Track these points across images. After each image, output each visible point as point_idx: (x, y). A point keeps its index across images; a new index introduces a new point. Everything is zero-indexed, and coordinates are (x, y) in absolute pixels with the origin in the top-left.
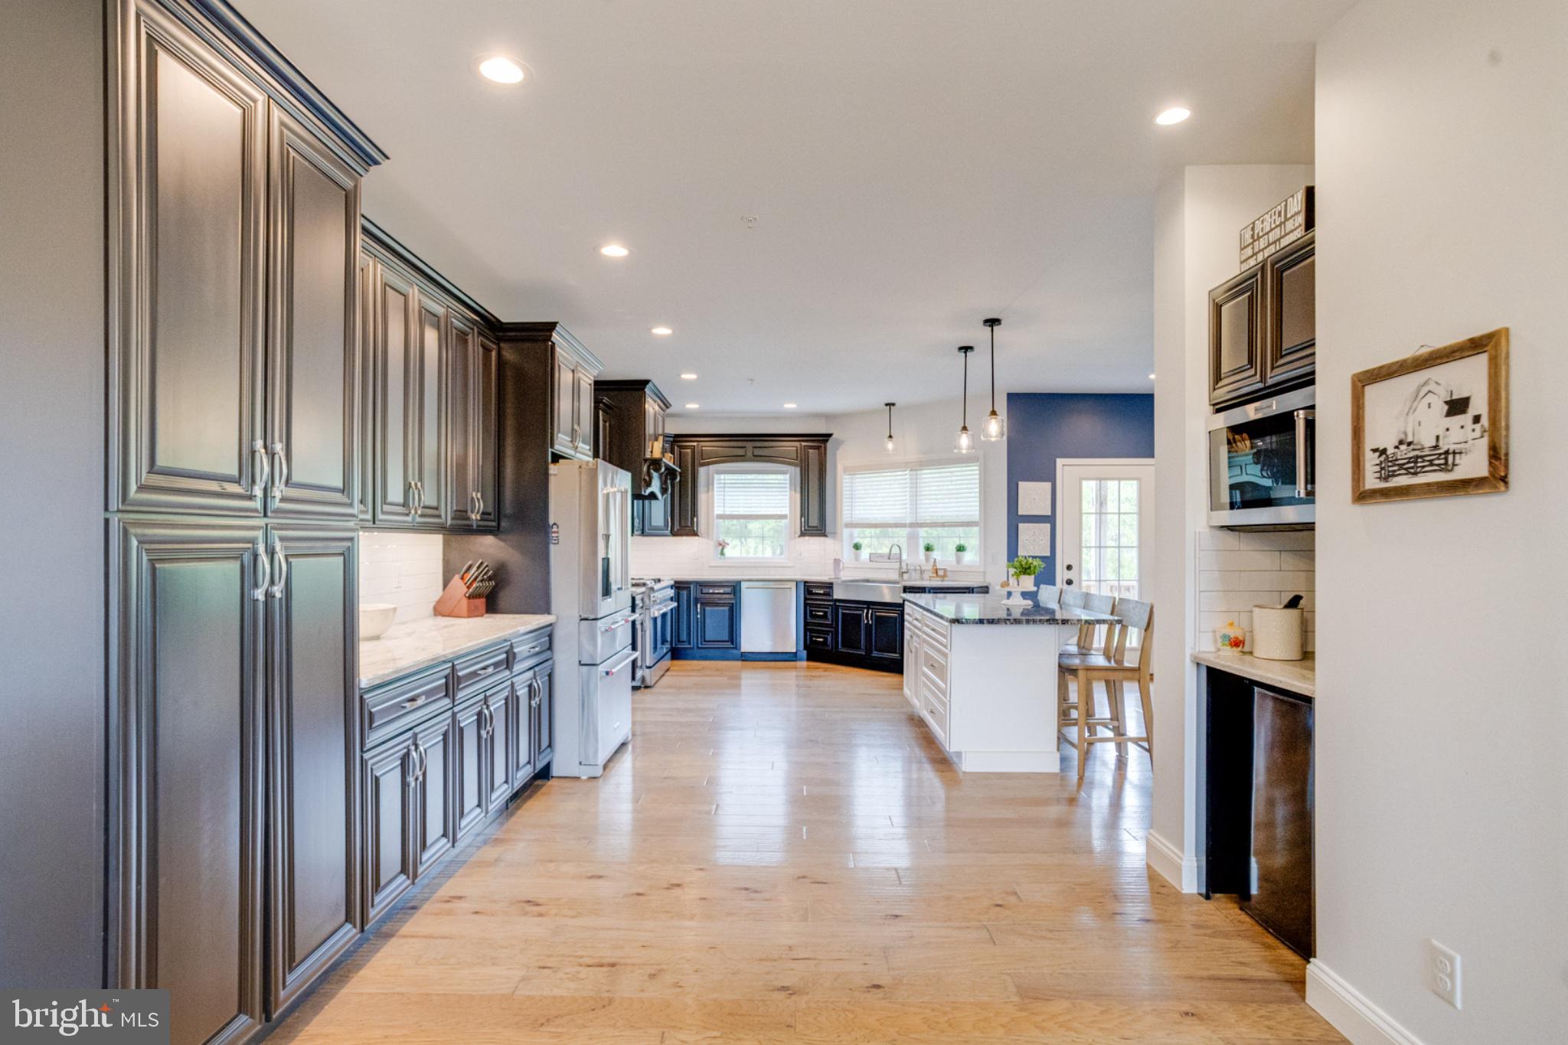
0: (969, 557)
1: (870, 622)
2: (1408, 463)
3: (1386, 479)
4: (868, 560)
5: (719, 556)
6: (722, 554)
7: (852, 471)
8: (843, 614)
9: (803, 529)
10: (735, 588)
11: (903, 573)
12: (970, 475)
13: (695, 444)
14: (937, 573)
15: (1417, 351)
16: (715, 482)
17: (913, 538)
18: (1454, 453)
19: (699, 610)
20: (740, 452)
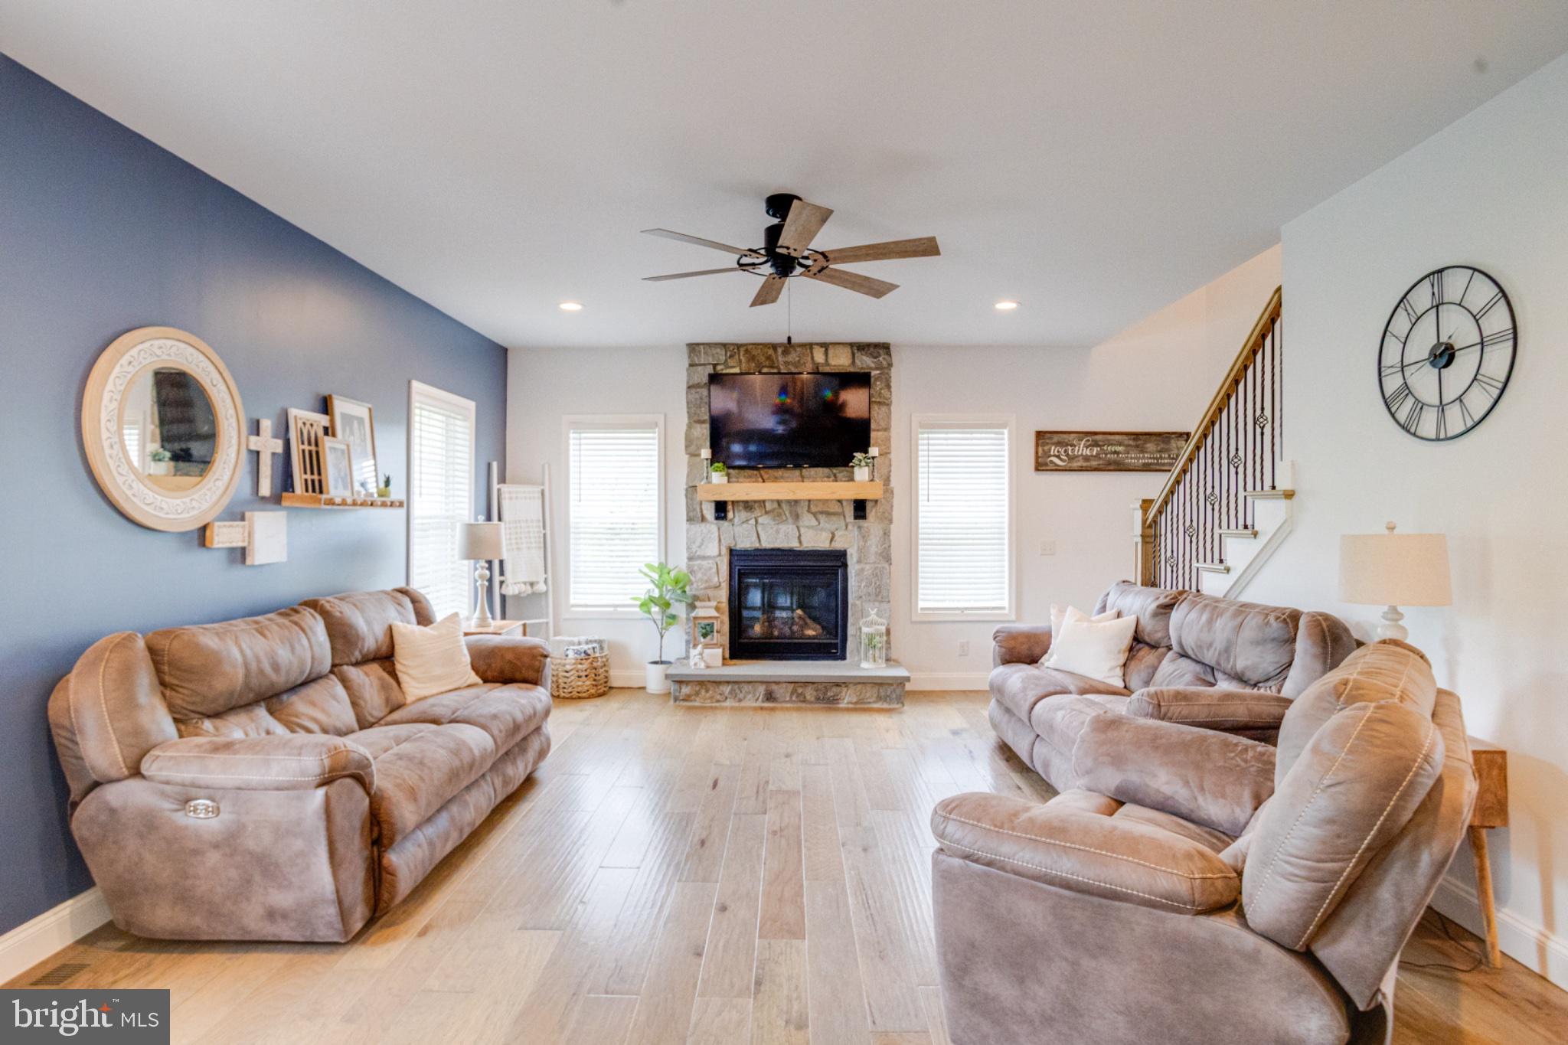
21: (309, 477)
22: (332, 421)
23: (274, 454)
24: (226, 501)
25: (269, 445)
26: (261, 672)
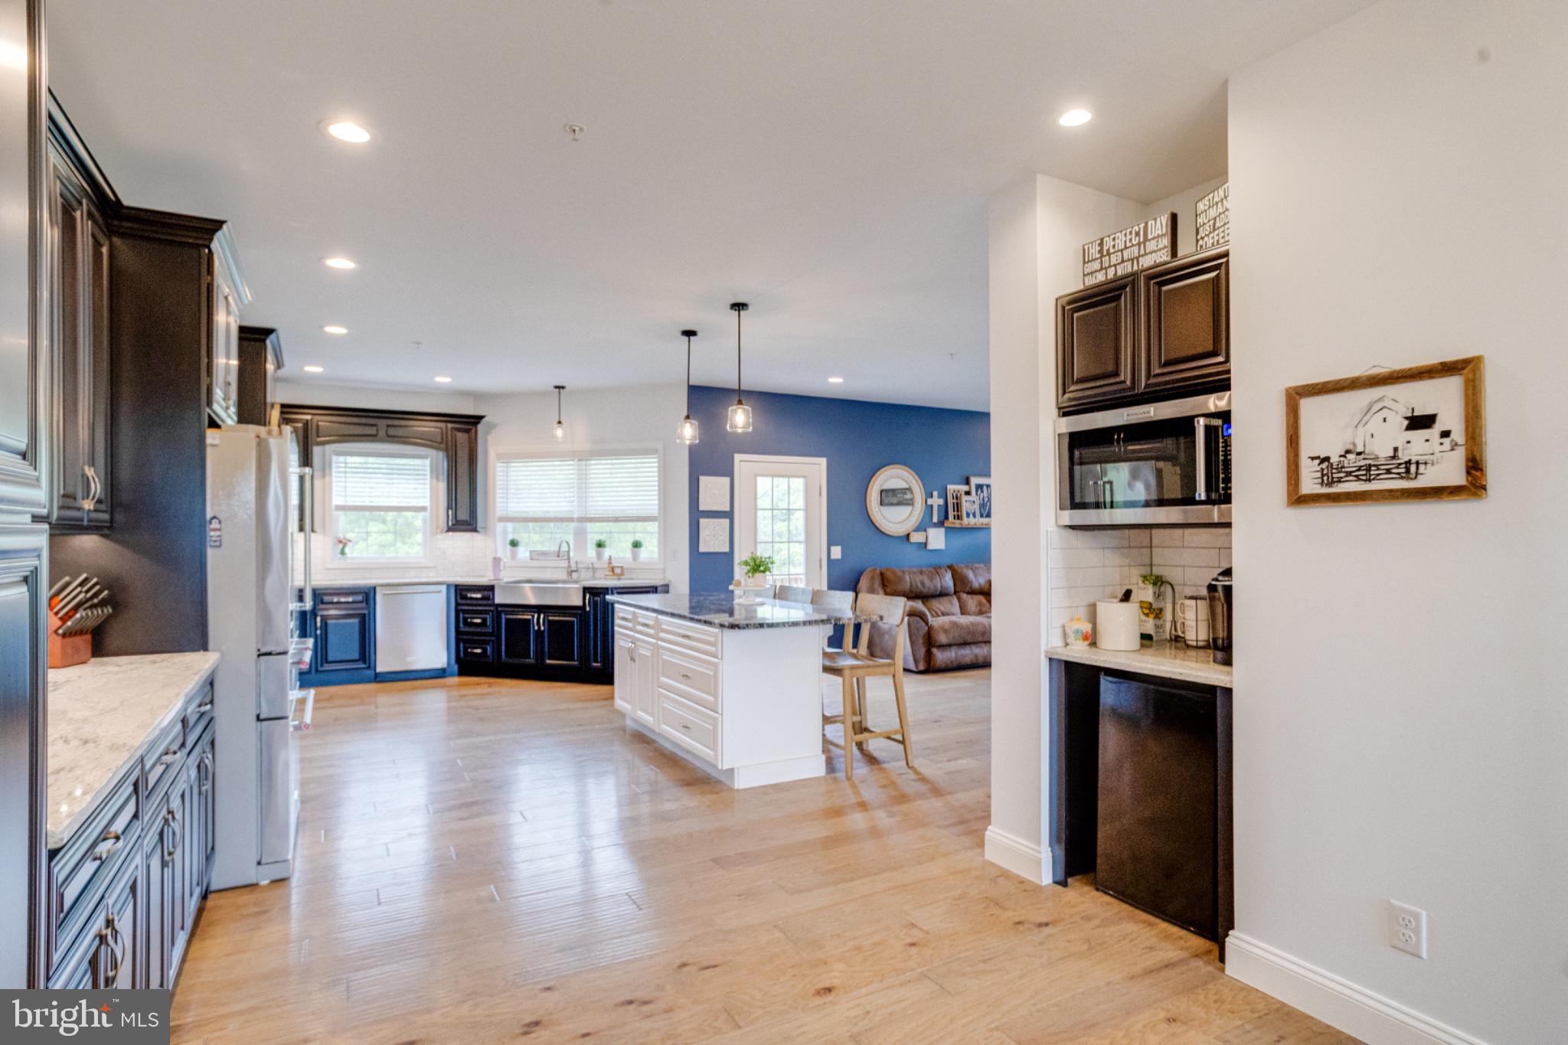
0: (644, 554)
1: (542, 628)
2: (1359, 470)
3: (1330, 484)
4: (529, 558)
5: (339, 556)
6: (343, 553)
7: (507, 458)
8: (507, 620)
9: (450, 524)
10: (368, 595)
11: (572, 571)
12: (649, 467)
13: (309, 417)
14: (613, 571)
15: (1369, 369)
16: (334, 465)
17: (581, 534)
18: (1418, 463)
19: (319, 624)
20: (372, 431)
21: (956, 513)
22: (970, 488)
23: (939, 506)
24: (917, 524)
25: (936, 501)
26: (917, 586)
